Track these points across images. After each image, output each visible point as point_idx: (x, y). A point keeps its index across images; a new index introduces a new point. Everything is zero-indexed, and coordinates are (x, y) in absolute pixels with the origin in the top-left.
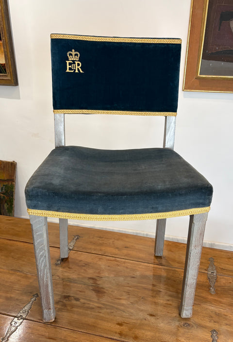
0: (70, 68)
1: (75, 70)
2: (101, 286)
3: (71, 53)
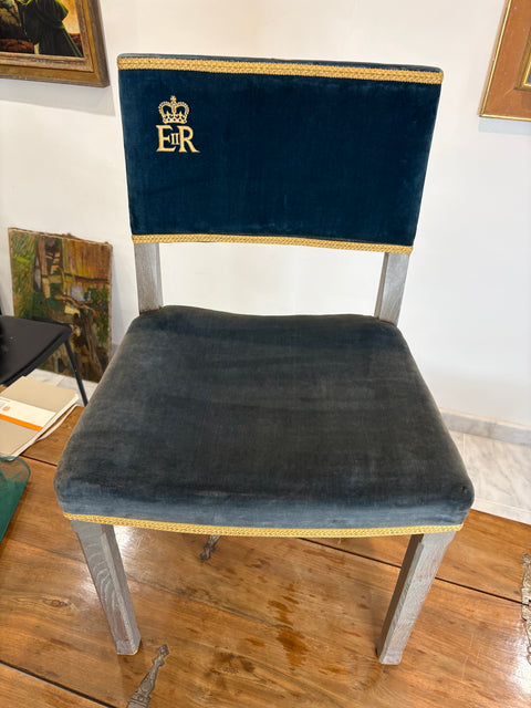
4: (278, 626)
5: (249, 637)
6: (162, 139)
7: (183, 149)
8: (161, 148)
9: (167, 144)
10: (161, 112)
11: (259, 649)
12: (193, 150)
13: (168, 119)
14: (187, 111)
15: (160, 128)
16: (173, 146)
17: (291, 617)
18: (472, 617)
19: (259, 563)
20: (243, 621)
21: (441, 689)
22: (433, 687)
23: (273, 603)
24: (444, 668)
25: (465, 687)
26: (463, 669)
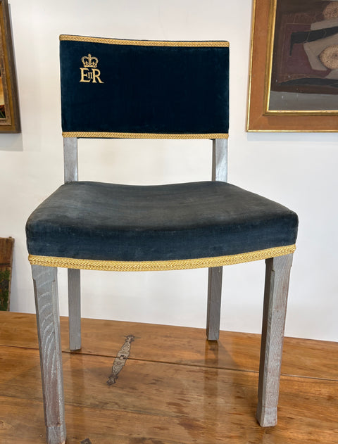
0: (85, 77)
1: (92, 80)
2: (192, 416)
3: (87, 58)
4: (177, 417)
5: (156, 425)
6: (83, 75)
7: (94, 81)
8: (82, 80)
9: (85, 78)
10: (83, 61)
11: (166, 431)
12: (100, 82)
13: (86, 65)
14: (97, 61)
15: (82, 70)
16: (89, 79)
17: (185, 410)
18: (320, 394)
19: (154, 381)
20: (149, 417)
21: (313, 437)
22: (306, 437)
23: (170, 404)
24: (310, 425)
25: (330, 434)
26: (325, 424)
